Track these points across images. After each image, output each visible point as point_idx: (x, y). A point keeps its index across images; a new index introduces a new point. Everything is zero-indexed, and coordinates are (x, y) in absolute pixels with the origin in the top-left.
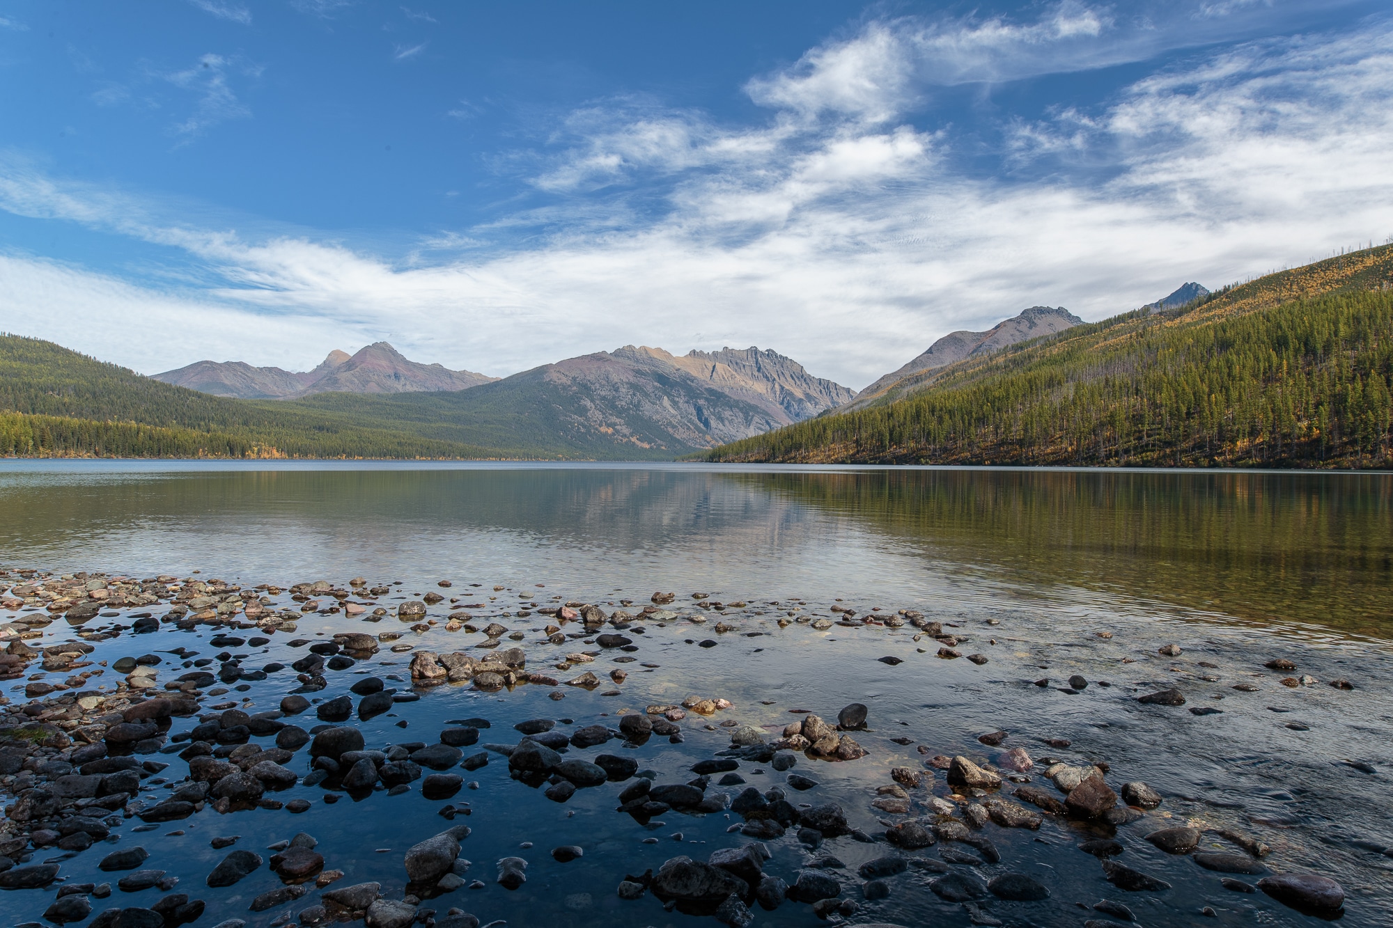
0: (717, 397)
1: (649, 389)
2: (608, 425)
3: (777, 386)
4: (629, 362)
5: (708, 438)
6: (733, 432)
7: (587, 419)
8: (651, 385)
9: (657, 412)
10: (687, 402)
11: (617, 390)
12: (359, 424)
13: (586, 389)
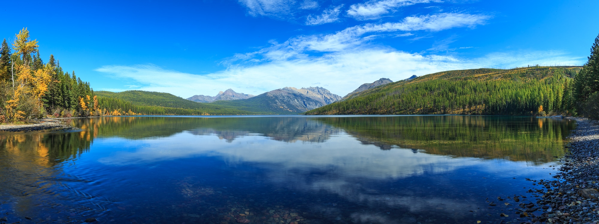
0: (308, 99)
1: (292, 97)
2: (282, 106)
3: (323, 96)
4: (286, 91)
5: (306, 109)
6: (313, 107)
7: (277, 105)
8: (292, 96)
9: (294, 103)
10: (301, 100)
11: (284, 98)
12: (225, 107)
13: (276, 97)
